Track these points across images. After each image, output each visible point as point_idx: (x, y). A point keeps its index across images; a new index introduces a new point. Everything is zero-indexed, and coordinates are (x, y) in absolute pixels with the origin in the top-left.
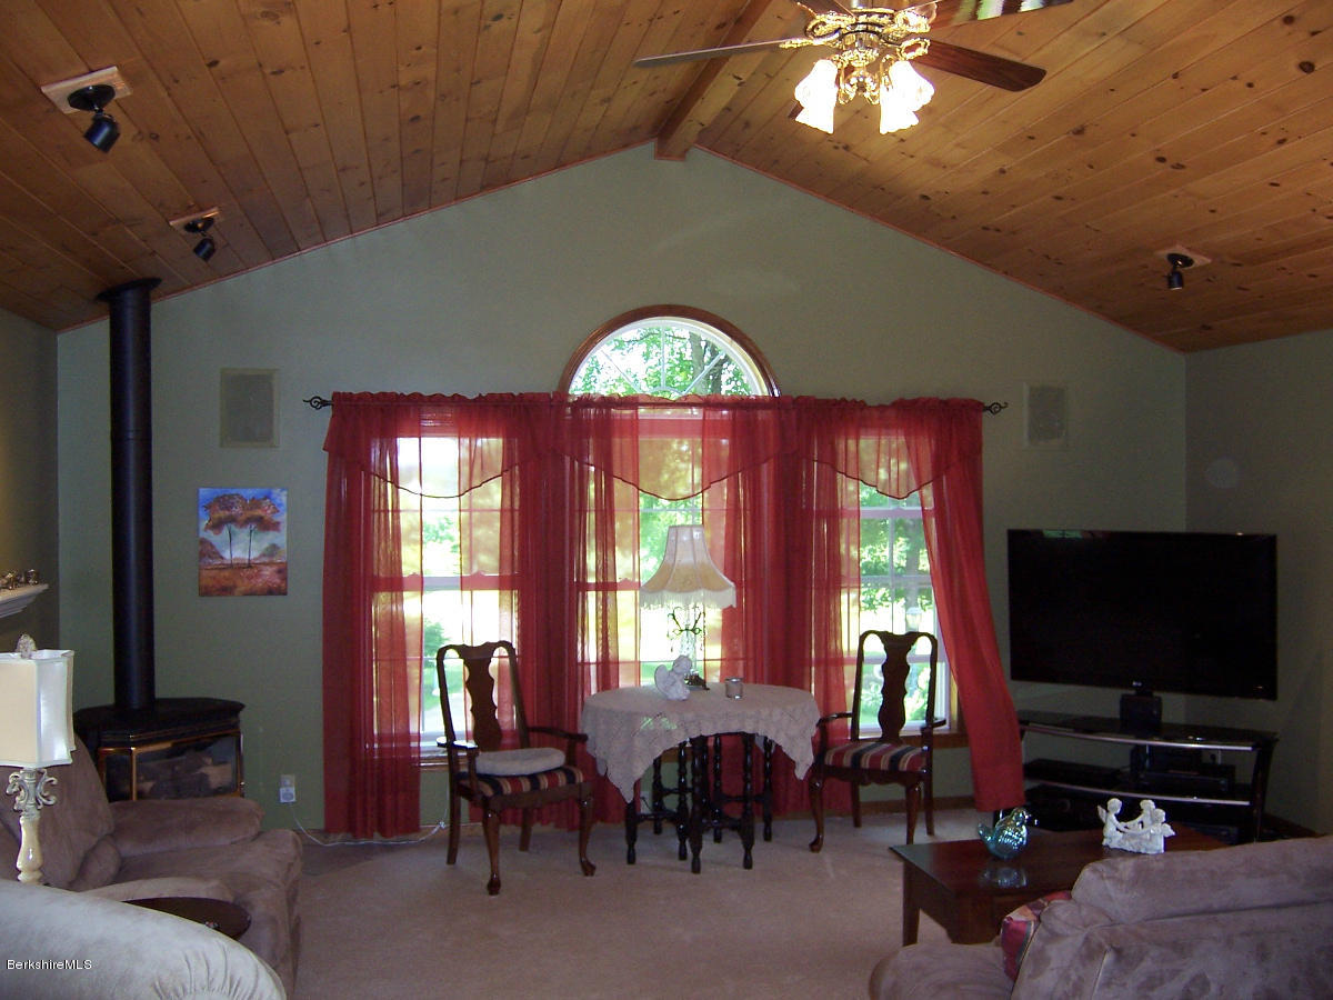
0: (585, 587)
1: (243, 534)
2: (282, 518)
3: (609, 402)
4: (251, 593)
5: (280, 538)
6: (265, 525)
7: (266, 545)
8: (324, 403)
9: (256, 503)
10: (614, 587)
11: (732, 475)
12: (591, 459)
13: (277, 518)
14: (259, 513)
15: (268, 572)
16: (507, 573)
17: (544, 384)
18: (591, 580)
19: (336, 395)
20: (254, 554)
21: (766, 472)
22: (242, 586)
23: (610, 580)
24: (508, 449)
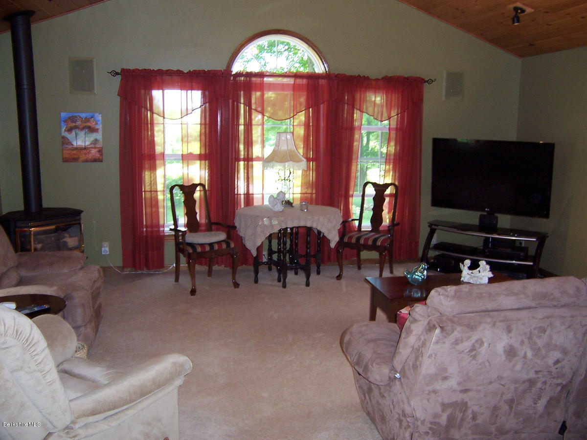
0: (239, 160)
1: (82, 134)
2: (100, 127)
3: (250, 75)
4: (86, 161)
5: (99, 136)
6: (92, 130)
7: (92, 139)
8: (117, 74)
9: (87, 120)
10: (252, 160)
11: (307, 109)
12: (242, 101)
13: (97, 127)
14: (89, 124)
15: (93, 151)
16: (203, 152)
17: (220, 66)
18: (242, 157)
19: (123, 70)
20: (87, 143)
21: (323, 108)
22: (83, 157)
23: (250, 156)
24: (204, 96)
